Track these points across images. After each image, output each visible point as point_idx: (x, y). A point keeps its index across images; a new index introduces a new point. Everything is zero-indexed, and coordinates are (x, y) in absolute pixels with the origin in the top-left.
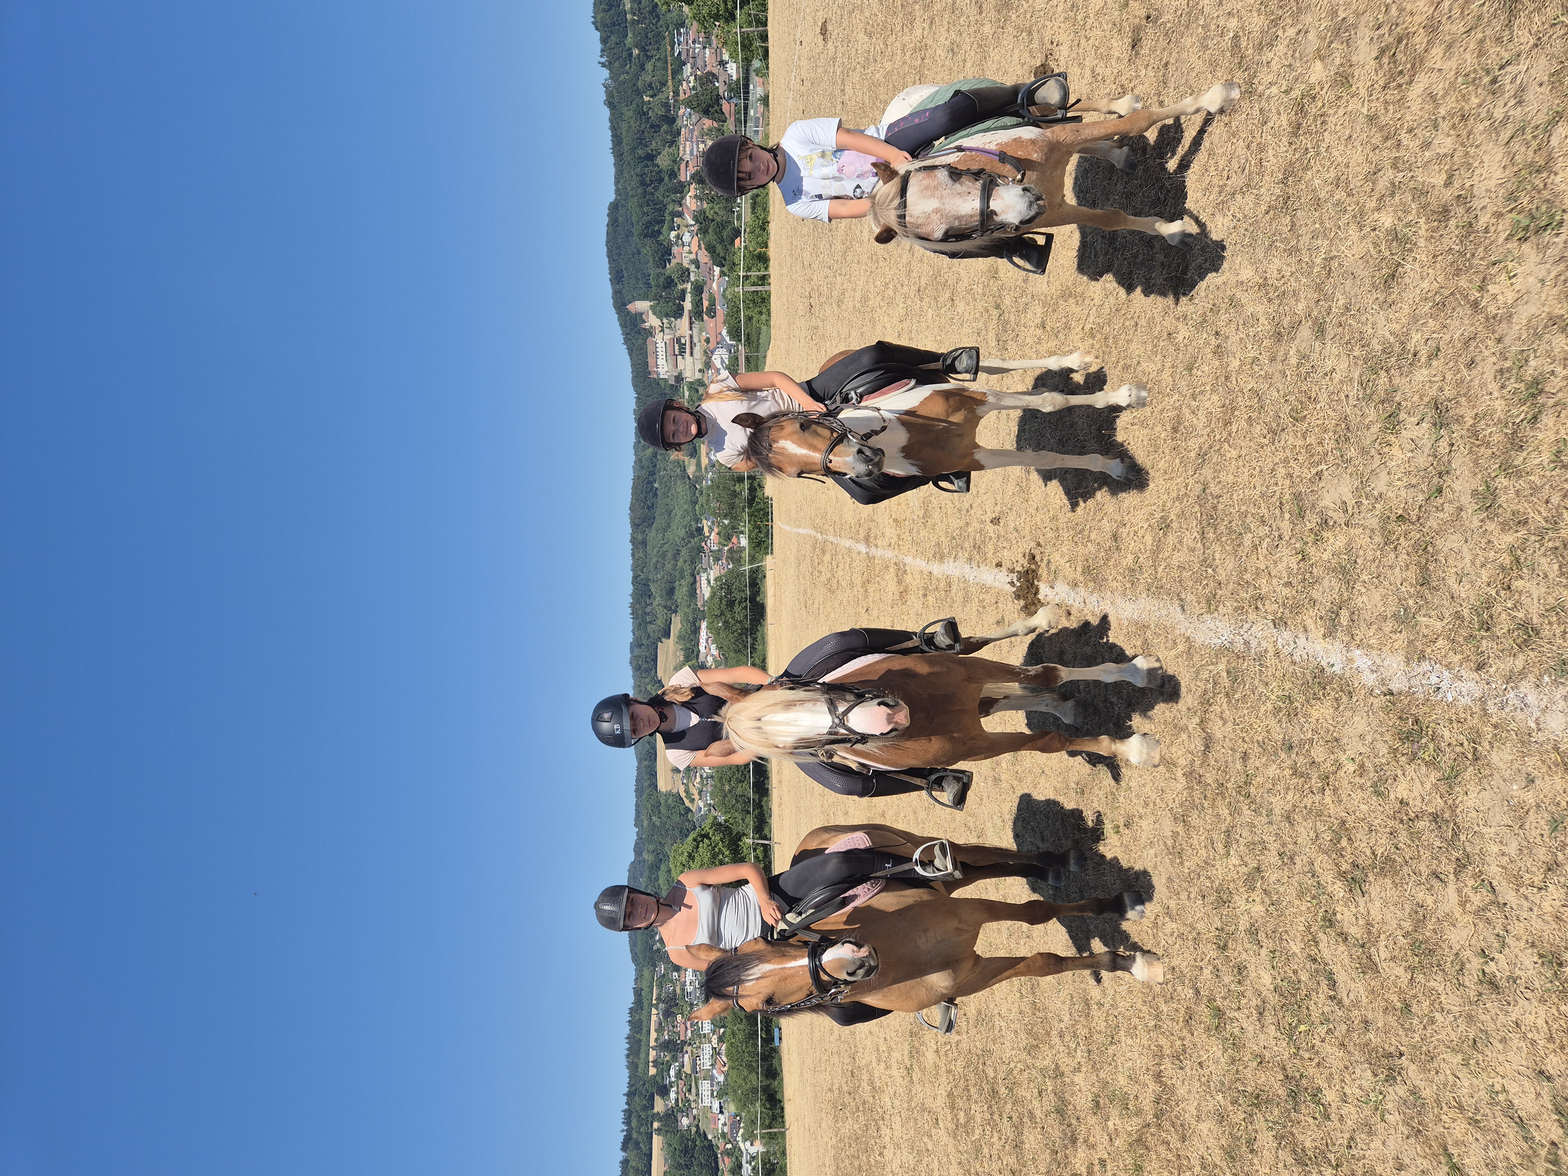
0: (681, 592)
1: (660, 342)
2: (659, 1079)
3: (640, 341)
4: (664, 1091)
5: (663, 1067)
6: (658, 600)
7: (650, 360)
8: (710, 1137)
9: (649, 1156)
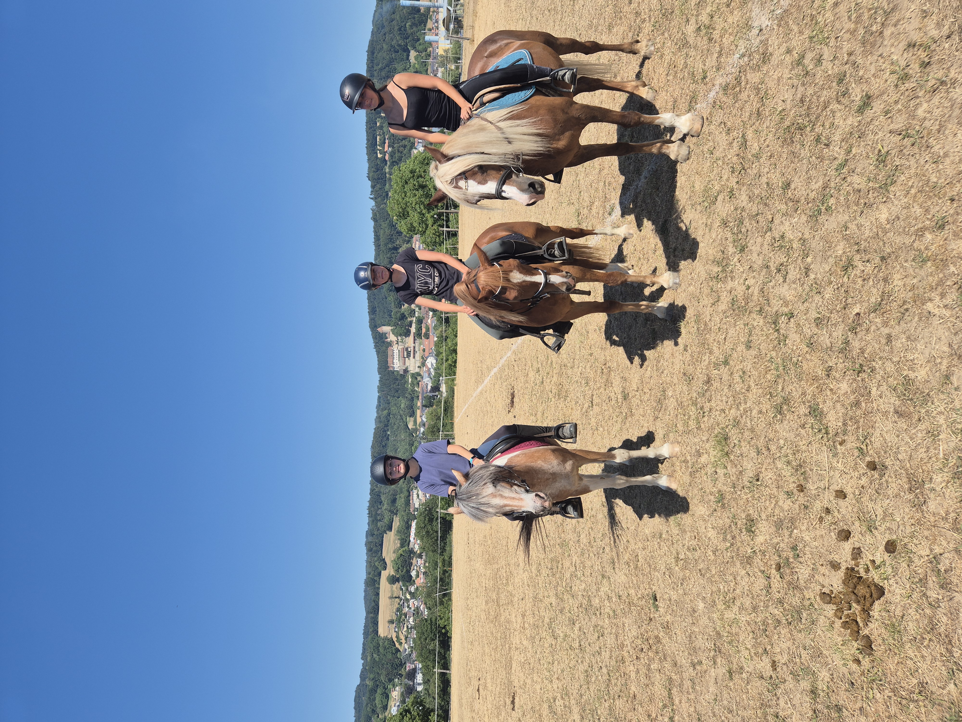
0: (400, 502)
1: (396, 350)
3: (384, 348)
6: (385, 506)
7: (389, 360)
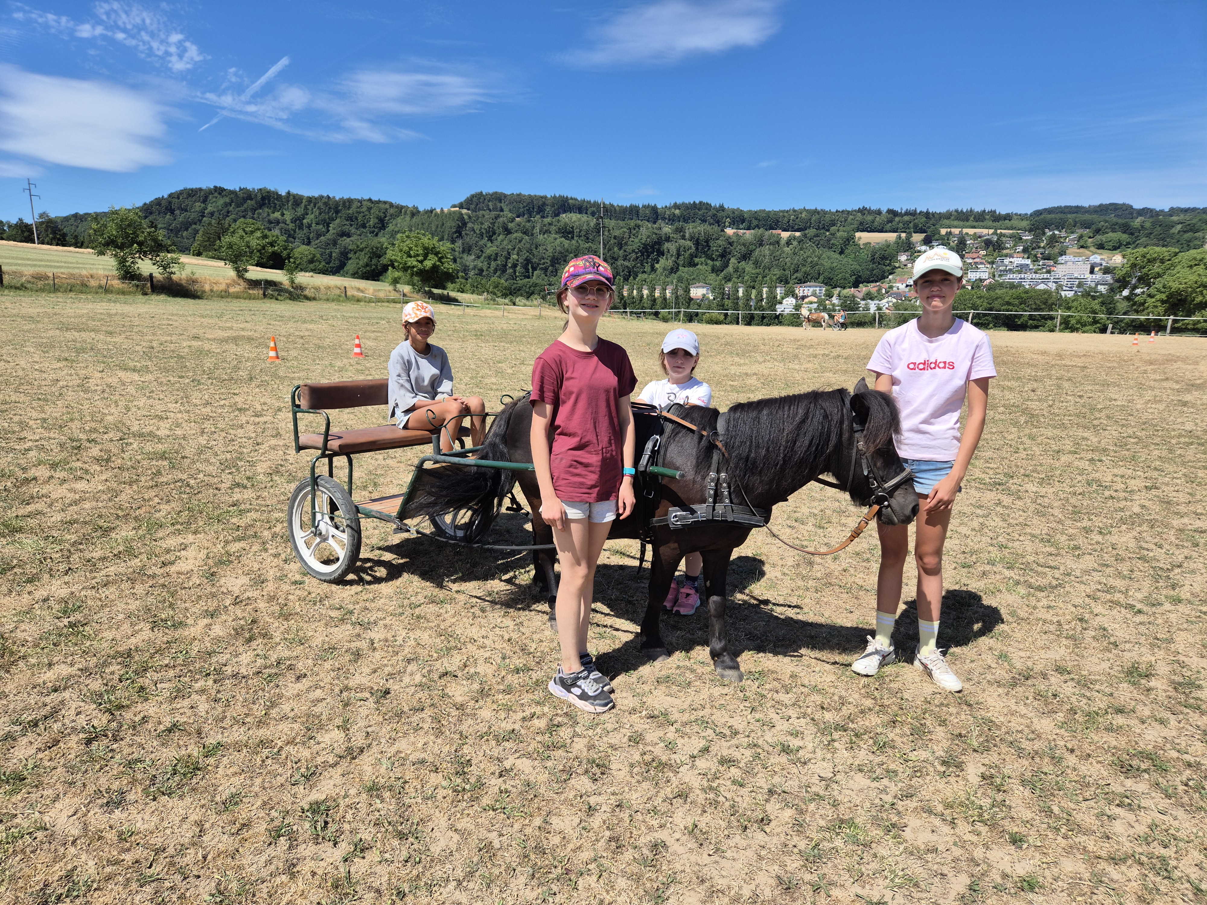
4: (927, 241)
8: (890, 277)
9: (881, 231)
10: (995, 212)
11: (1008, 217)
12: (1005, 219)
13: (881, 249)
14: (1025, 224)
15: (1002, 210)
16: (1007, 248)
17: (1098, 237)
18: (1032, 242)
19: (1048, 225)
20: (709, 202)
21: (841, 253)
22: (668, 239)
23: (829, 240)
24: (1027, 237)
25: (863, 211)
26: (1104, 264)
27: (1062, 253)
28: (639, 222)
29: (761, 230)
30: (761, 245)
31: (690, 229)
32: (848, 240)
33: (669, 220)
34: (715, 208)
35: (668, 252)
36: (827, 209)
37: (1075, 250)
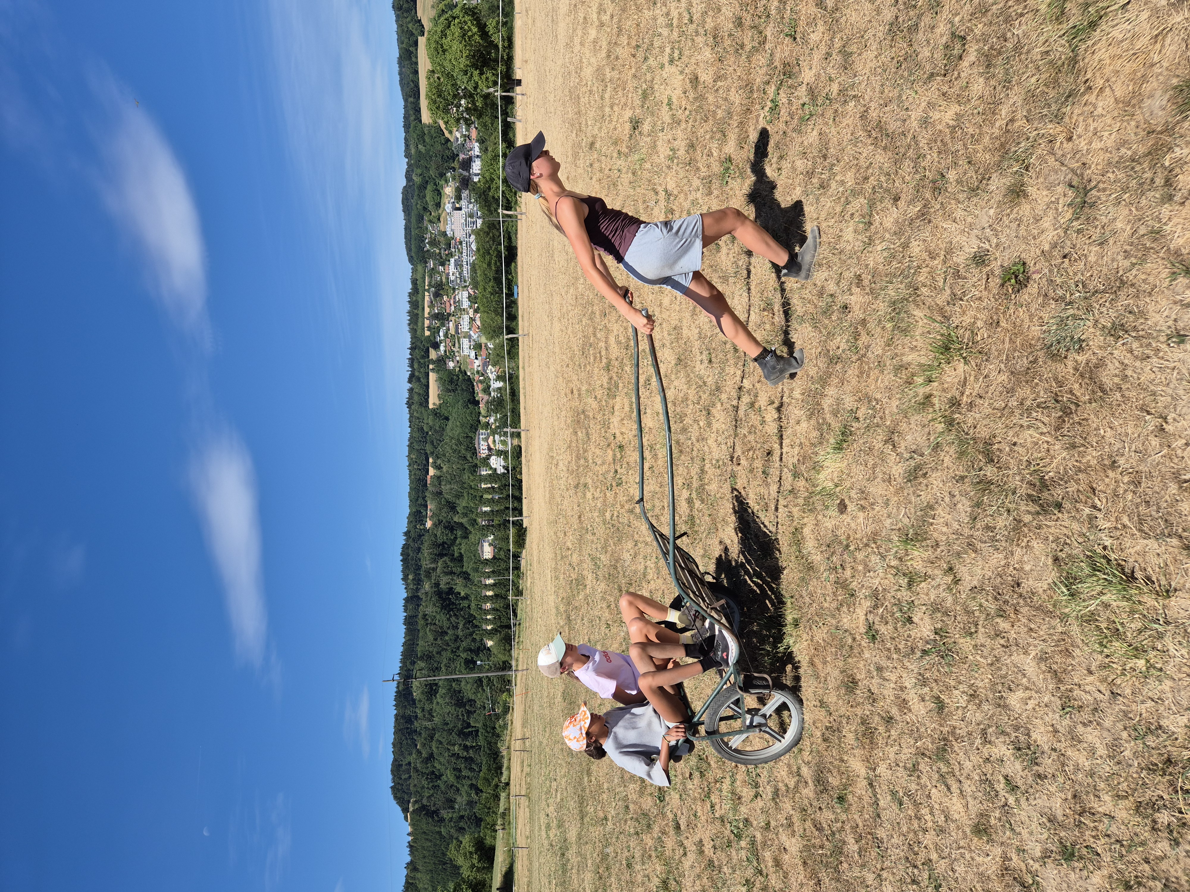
2: (432, 339)
4: (436, 346)
5: (435, 331)
8: (469, 374)
9: (427, 386)
10: (410, 293)
11: (414, 282)
12: (416, 284)
13: (443, 385)
14: (420, 268)
15: (409, 287)
16: (441, 279)
17: (430, 208)
18: (435, 259)
19: (421, 249)
20: (401, 546)
21: (447, 419)
22: (437, 585)
23: (436, 431)
24: (431, 264)
25: (409, 404)
26: (453, 200)
27: (444, 234)
28: (420, 615)
29: (427, 494)
30: (440, 493)
31: (426, 563)
32: (436, 414)
33: (419, 584)
34: (407, 540)
35: (448, 583)
36: (408, 436)
37: (441, 225)
